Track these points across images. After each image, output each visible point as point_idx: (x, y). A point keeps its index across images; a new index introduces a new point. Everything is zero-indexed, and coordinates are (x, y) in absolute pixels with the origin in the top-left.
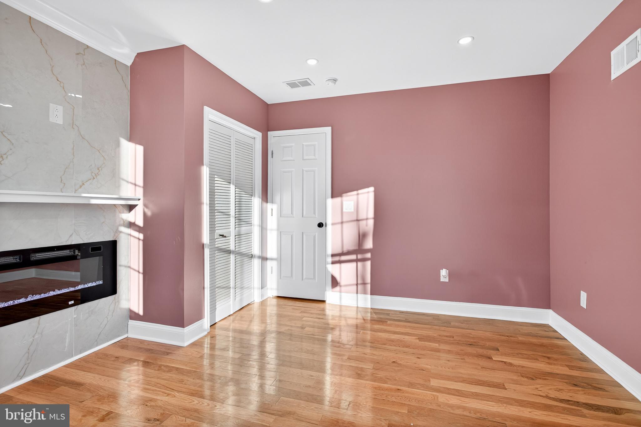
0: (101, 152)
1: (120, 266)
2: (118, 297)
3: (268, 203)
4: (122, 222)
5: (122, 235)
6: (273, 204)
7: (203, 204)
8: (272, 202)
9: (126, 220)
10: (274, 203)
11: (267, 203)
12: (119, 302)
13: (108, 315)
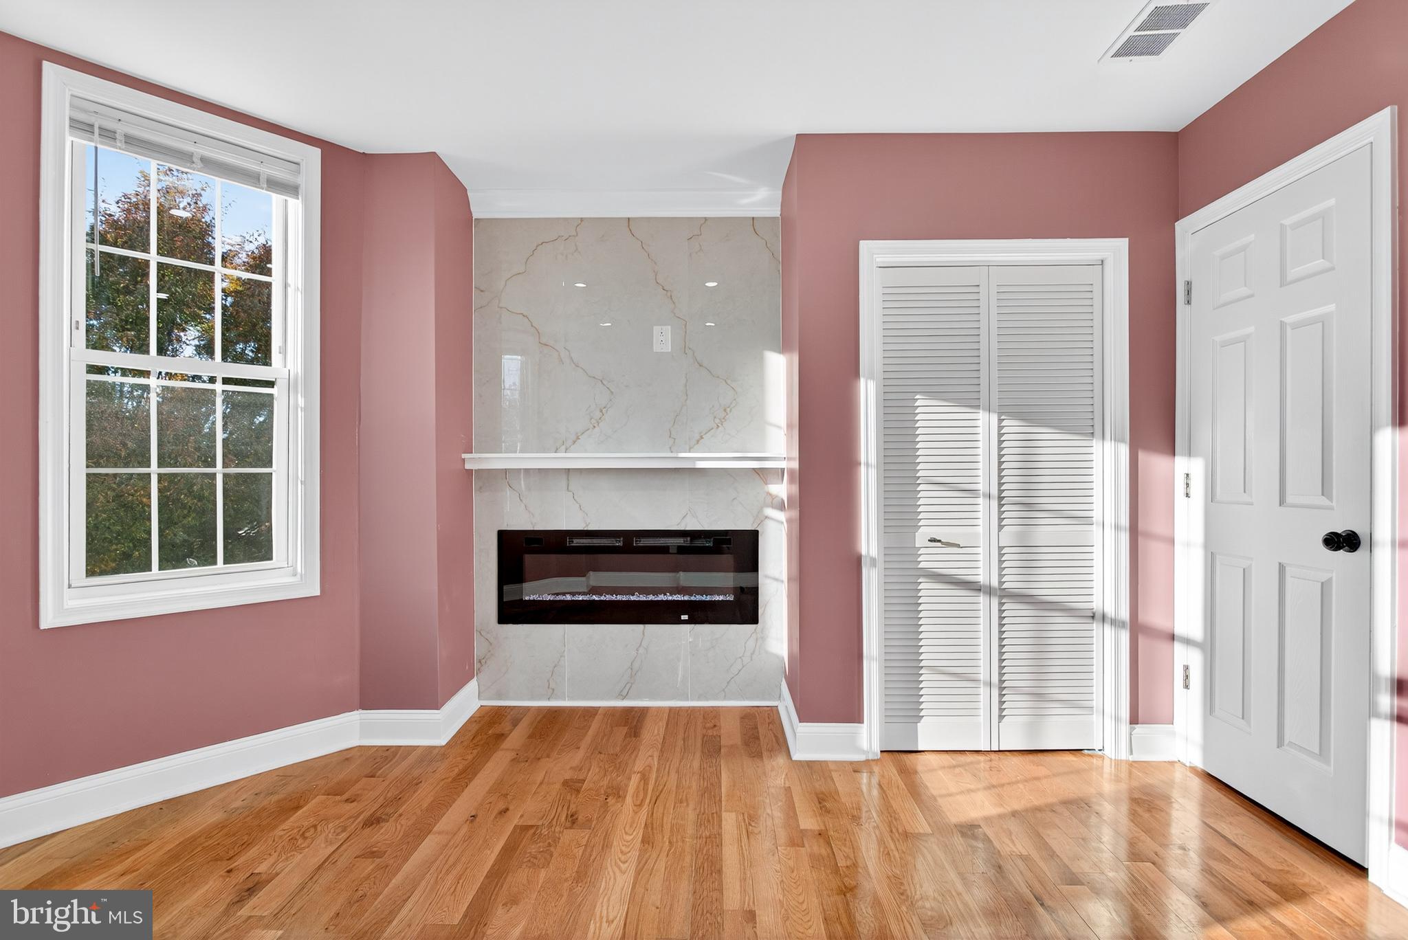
0: (729, 382)
1: (767, 577)
2: (762, 630)
3: (1177, 458)
4: (769, 500)
5: (768, 522)
6: (1192, 459)
7: (860, 464)
8: (1190, 454)
9: (777, 496)
10: (1195, 456)
11: (1174, 454)
12: (763, 639)
13: (743, 656)
